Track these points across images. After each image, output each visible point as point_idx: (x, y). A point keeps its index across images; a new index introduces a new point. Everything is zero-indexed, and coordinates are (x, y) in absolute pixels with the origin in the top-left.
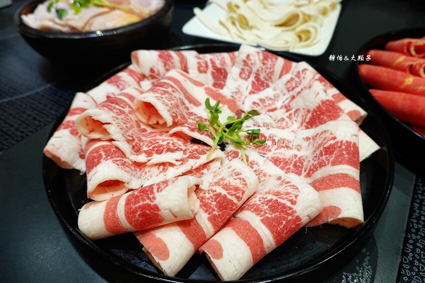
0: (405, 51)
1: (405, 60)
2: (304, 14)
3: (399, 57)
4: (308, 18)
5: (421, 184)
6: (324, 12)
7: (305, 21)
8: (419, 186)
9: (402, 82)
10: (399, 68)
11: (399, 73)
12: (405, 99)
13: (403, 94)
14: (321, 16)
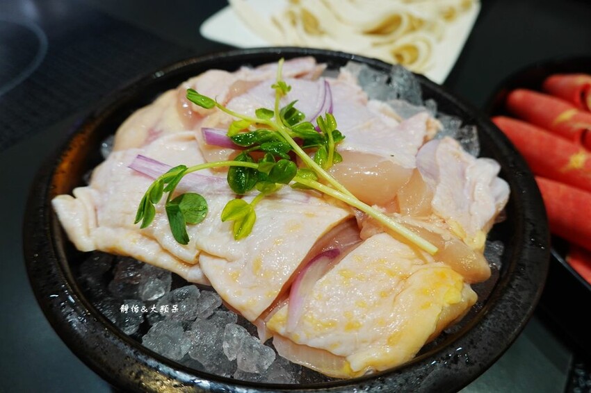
0: (577, 99)
1: (575, 119)
2: (411, 18)
3: (563, 110)
4: (417, 25)
5: (582, 373)
6: (449, 15)
7: (413, 29)
8: (578, 376)
9: (565, 161)
10: (562, 131)
11: (561, 143)
12: (565, 198)
13: (563, 188)
14: (441, 22)
